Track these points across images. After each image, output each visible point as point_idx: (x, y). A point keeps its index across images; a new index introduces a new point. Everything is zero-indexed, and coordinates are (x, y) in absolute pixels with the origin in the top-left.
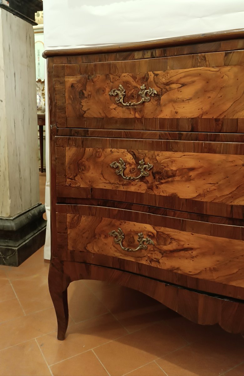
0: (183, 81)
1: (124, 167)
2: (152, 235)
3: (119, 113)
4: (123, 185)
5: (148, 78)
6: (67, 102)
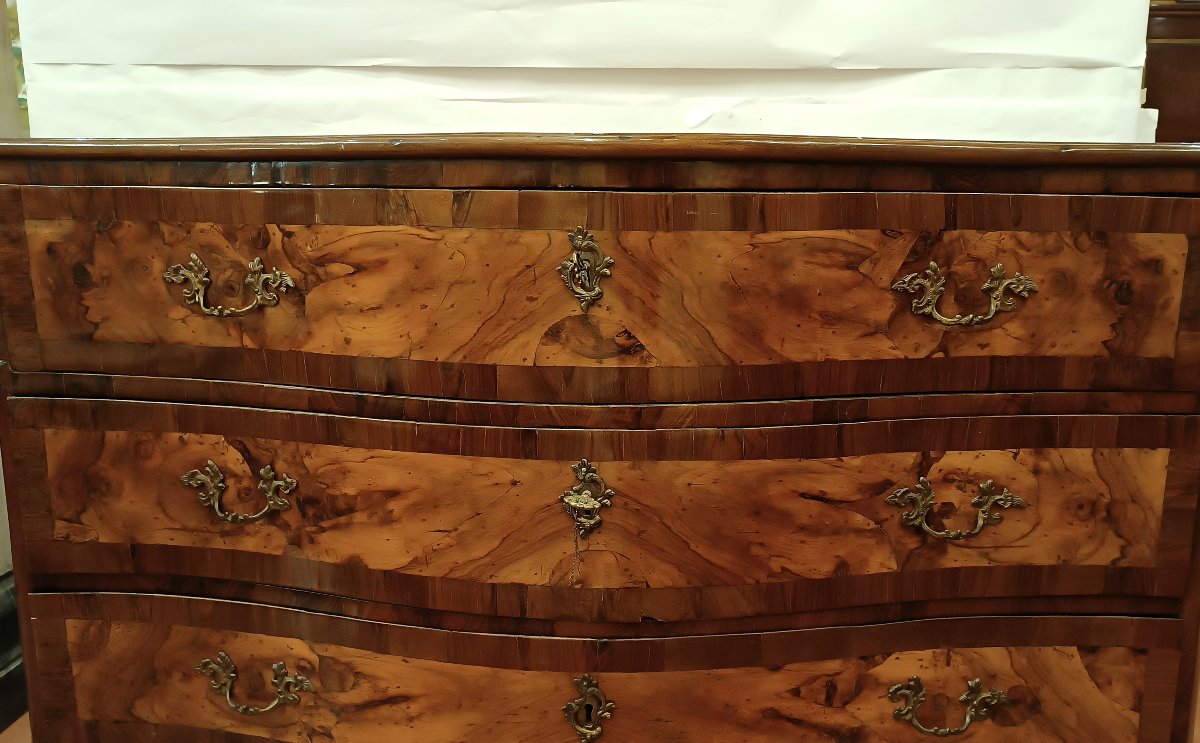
0: (359, 256)
1: (221, 485)
2: (308, 666)
3: (194, 331)
4: (224, 534)
5: (267, 242)
6: (37, 296)
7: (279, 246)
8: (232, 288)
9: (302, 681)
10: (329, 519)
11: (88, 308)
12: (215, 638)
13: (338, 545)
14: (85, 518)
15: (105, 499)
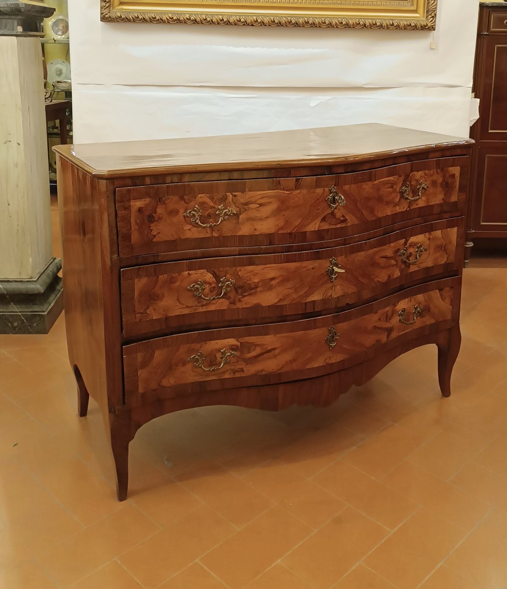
0: (261, 201)
1: (204, 288)
2: (236, 347)
3: (193, 233)
4: (202, 306)
5: (226, 199)
6: (133, 228)
7: (231, 200)
8: (210, 216)
9: (233, 353)
10: (247, 292)
11: (152, 230)
12: (198, 346)
13: (250, 301)
14: (148, 311)
15: (156, 302)
